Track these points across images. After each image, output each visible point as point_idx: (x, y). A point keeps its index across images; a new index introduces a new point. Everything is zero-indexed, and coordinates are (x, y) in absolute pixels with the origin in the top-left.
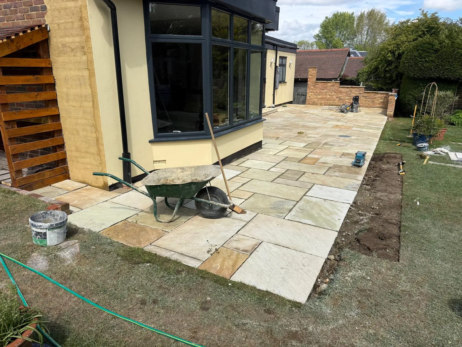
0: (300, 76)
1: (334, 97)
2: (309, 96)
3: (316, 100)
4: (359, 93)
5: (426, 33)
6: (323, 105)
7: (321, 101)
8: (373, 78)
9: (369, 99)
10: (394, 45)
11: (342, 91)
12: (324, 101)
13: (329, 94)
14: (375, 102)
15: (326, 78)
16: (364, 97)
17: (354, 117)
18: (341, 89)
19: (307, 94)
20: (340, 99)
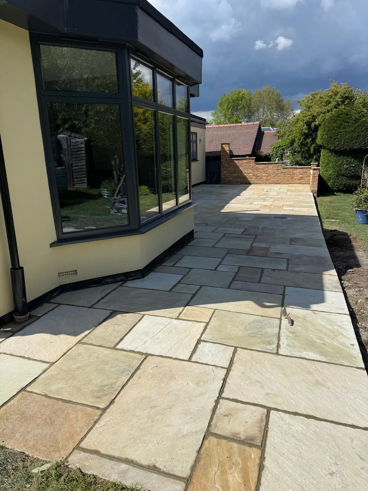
1: (250, 175)
2: (224, 175)
3: (232, 178)
4: (277, 169)
5: (340, 103)
6: (240, 183)
7: (236, 180)
8: (289, 153)
9: (288, 175)
10: (310, 117)
11: (259, 168)
12: (240, 180)
14: (294, 177)
15: (240, 154)
16: (282, 173)
17: (277, 195)
18: (257, 166)
19: (221, 173)
20: (257, 176)
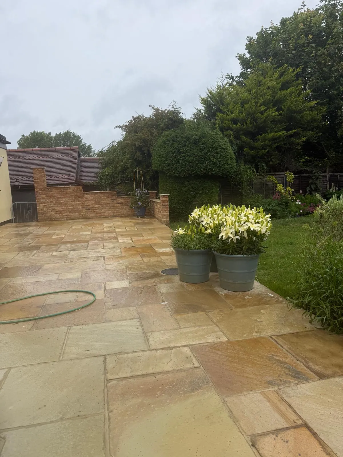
0: (18, 183)
1: (78, 207)
2: (41, 209)
3: (54, 213)
4: (112, 200)
7: (60, 215)
11: (89, 198)
12: (65, 214)
13: (71, 204)
16: (118, 203)
18: (86, 196)
19: (36, 206)
20: (87, 209)
